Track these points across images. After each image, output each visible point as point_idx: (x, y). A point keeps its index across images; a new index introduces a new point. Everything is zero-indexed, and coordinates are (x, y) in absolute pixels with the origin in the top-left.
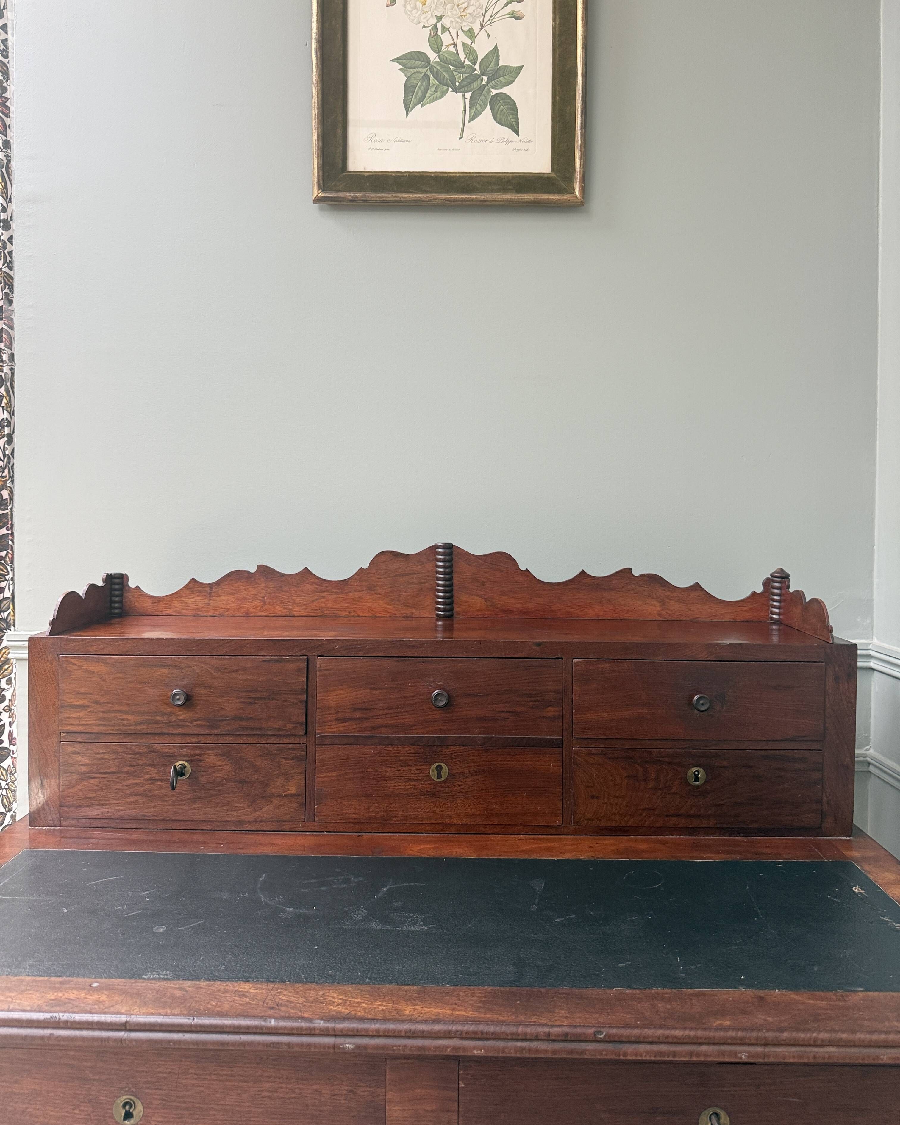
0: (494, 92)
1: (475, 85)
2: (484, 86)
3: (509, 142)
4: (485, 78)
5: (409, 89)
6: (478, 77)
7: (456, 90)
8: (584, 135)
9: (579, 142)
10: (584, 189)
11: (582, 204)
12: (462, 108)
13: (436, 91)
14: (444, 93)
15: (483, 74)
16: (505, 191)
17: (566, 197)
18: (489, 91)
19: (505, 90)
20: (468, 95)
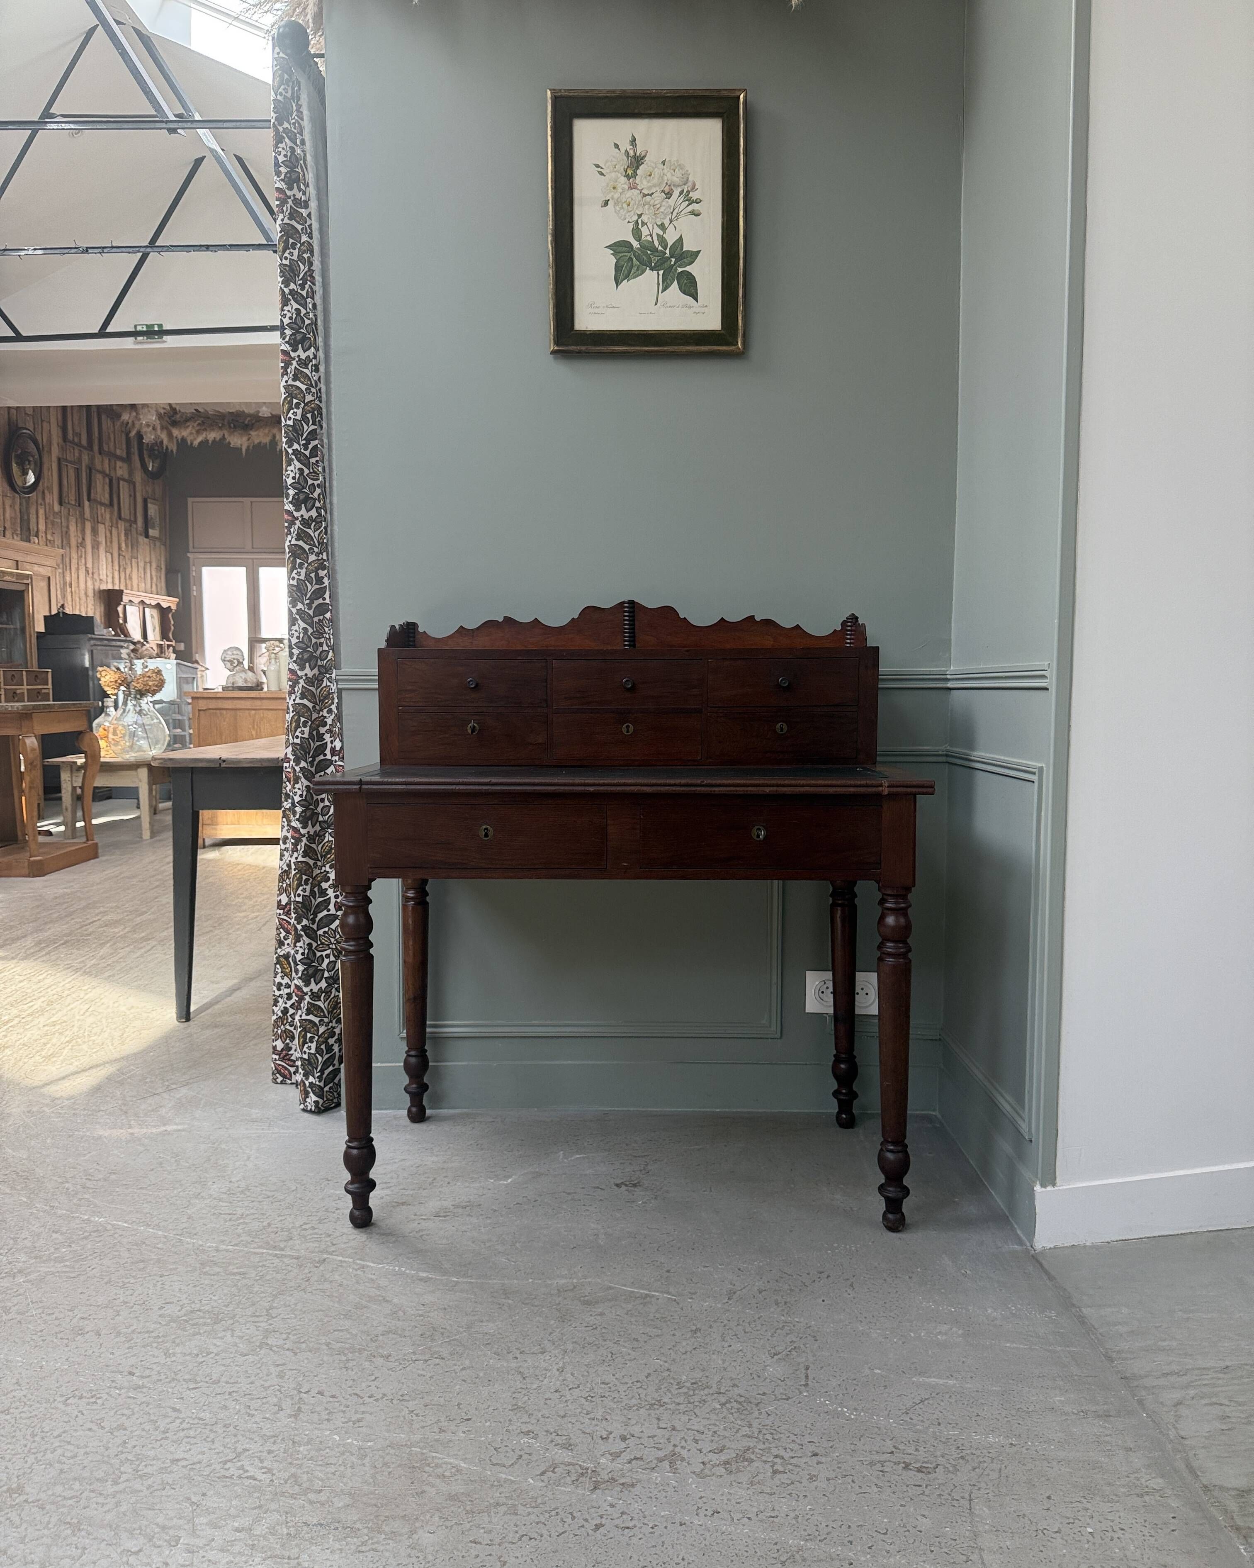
0: (680, 270)
1: (666, 265)
2: (673, 266)
3: (691, 307)
4: (673, 260)
5: (618, 268)
6: (669, 259)
7: (652, 269)
8: (744, 303)
9: (741, 308)
10: (744, 343)
11: (743, 353)
12: (656, 282)
13: (638, 270)
14: (643, 272)
15: (672, 256)
16: (688, 344)
17: (732, 348)
18: (676, 269)
19: (688, 269)
20: (661, 272)
